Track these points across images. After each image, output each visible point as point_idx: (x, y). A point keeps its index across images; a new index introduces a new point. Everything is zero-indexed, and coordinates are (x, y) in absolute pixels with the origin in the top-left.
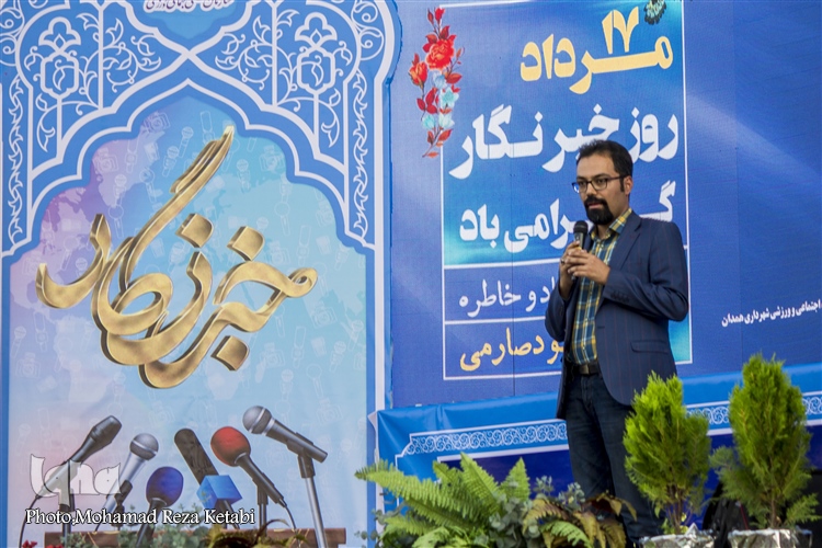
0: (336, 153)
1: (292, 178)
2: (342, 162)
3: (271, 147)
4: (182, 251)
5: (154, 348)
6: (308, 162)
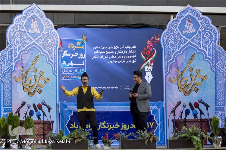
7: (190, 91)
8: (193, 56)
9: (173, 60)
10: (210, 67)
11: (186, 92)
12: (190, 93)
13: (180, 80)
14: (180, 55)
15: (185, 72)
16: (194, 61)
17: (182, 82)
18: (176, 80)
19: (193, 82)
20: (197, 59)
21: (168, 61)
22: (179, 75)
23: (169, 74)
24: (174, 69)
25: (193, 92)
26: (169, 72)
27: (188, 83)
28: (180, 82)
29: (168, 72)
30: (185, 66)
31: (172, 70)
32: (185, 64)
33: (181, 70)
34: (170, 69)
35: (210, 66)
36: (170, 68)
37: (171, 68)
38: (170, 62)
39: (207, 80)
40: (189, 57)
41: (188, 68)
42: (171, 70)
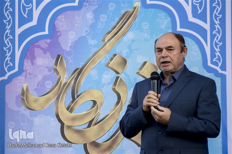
0: (203, 17)
2: (206, 23)
3: (162, 14)
4: (110, 76)
5: (92, 134)
16: (130, 35)
17: (76, 108)
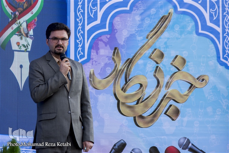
1: (198, 34)
4: (151, 65)
5: (139, 109)
6: (205, 27)
7: (155, 114)
8: (164, 19)
9: (102, 25)
10: (215, 53)
11: (141, 117)
12: (152, 121)
13: (121, 81)
14: (122, 15)
15: (139, 62)
16: (166, 34)
17: (128, 89)
18: (108, 82)
19: (163, 91)
20: (177, 28)
21: (87, 28)
22: (120, 67)
23: (89, 64)
24: (105, 52)
25: (163, 119)
26: (89, 58)
27: (149, 91)
28: (124, 90)
29: (86, 58)
30: (141, 45)
31: (97, 53)
32: (139, 38)
33: (126, 54)
34: (92, 50)
35: (214, 50)
36: (91, 48)
37: (94, 46)
38: (91, 32)
39: (207, 90)
40: (151, 22)
41: (148, 52)
42: (93, 53)
